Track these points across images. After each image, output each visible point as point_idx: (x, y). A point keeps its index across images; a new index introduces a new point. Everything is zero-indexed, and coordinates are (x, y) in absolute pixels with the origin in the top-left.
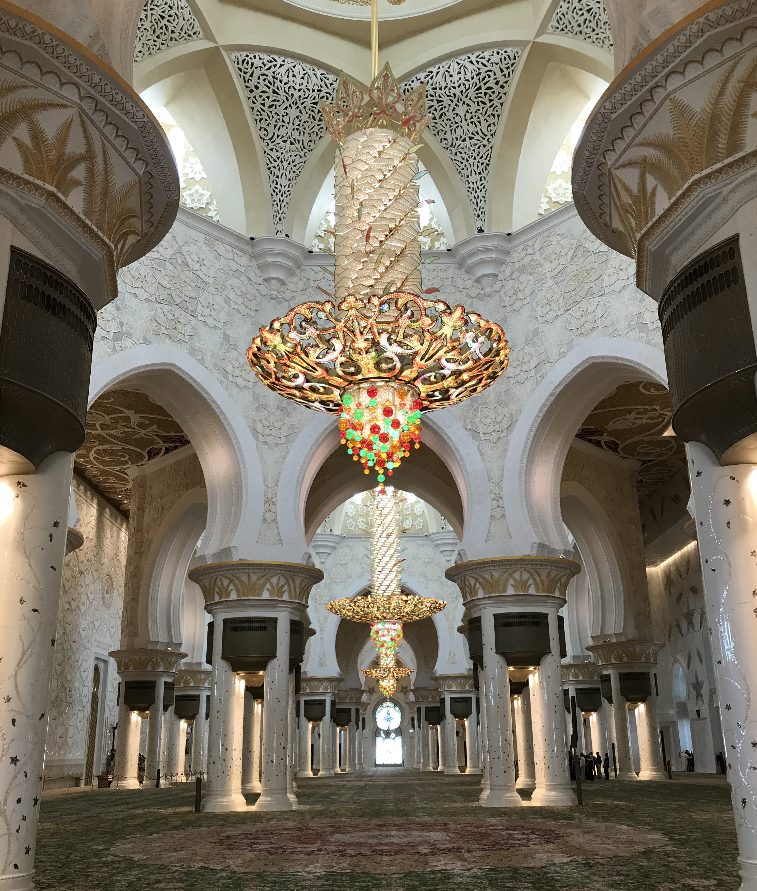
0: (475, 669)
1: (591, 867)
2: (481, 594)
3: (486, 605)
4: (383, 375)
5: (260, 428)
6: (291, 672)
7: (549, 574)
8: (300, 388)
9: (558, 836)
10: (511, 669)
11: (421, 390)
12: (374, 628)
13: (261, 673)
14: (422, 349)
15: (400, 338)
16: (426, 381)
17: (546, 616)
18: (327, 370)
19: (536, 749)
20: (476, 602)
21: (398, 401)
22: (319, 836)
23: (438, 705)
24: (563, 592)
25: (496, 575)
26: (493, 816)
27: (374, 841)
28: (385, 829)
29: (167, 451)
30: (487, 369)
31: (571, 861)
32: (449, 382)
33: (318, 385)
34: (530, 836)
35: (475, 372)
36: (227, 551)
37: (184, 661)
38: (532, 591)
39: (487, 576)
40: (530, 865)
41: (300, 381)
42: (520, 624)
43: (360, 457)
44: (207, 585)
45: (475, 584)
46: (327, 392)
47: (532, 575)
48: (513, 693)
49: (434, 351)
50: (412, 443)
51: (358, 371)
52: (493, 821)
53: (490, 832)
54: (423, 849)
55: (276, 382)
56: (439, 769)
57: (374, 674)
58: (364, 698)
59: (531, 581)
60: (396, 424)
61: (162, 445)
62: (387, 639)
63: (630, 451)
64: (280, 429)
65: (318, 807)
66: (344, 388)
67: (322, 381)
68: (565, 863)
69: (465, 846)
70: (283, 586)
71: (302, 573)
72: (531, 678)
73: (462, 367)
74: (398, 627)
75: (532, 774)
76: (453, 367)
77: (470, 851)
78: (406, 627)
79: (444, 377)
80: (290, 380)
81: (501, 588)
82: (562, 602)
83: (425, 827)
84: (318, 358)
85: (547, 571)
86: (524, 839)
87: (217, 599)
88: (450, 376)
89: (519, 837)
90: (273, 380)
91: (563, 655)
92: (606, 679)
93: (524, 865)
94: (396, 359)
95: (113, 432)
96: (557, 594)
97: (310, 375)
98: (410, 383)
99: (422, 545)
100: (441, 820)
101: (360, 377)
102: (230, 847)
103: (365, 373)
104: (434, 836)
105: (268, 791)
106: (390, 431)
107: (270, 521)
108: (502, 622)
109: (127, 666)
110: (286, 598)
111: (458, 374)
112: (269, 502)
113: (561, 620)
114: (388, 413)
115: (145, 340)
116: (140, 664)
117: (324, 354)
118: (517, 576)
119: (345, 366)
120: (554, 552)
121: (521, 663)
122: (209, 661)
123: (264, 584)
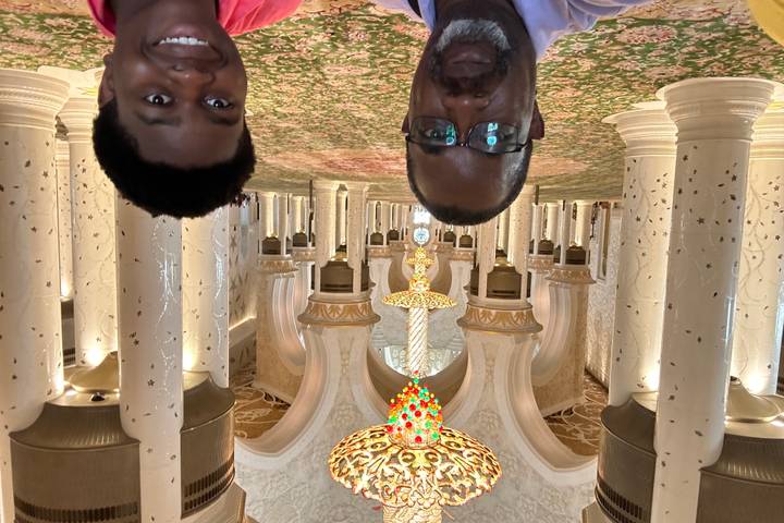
0: (366, 261)
1: (309, 147)
2: (360, 305)
3: (357, 298)
4: (411, 451)
5: (496, 423)
6: (479, 265)
7: (317, 315)
9: (326, 164)
11: (388, 439)
12: (427, 288)
13: (497, 265)
16: (384, 445)
17: (321, 290)
18: (448, 458)
20: (363, 300)
21: (402, 432)
23: (390, 241)
24: (310, 303)
26: (362, 177)
29: (559, 413)
30: (344, 450)
31: (320, 151)
32: (369, 443)
33: (455, 448)
34: (342, 165)
35: (352, 448)
36: (518, 342)
37: (548, 276)
38: (328, 306)
39: (355, 317)
43: (430, 396)
44: (531, 321)
45: (363, 312)
46: (449, 443)
47: (328, 316)
49: (376, 464)
52: (361, 174)
53: (365, 168)
55: (483, 453)
56: (392, 205)
58: (436, 247)
59: (329, 312)
61: (563, 417)
62: (419, 282)
63: (258, 394)
64: (483, 422)
66: (437, 445)
67: (451, 451)
69: (379, 161)
70: (483, 317)
71: (470, 325)
72: (334, 254)
73: (359, 452)
76: (365, 453)
77: (377, 159)
79: (372, 447)
80: (474, 454)
81: (347, 309)
82: (311, 299)
84: (452, 467)
85: (318, 318)
86: (346, 163)
87: (525, 312)
88: (368, 447)
89: (348, 165)
90: (486, 455)
91: (313, 267)
92: (288, 251)
94: (401, 461)
96: (313, 303)
97: (459, 456)
98: (393, 444)
101: (426, 451)
106: (409, 412)
107: (490, 359)
108: (348, 288)
109: (585, 274)
110: (481, 310)
111: (363, 448)
112: (491, 372)
113: (313, 288)
114: (409, 425)
115: (573, 489)
116: (576, 274)
117: (448, 469)
118: (337, 316)
119: (435, 460)
120: (313, 330)
121: (339, 263)
122: (529, 274)
123: (495, 319)
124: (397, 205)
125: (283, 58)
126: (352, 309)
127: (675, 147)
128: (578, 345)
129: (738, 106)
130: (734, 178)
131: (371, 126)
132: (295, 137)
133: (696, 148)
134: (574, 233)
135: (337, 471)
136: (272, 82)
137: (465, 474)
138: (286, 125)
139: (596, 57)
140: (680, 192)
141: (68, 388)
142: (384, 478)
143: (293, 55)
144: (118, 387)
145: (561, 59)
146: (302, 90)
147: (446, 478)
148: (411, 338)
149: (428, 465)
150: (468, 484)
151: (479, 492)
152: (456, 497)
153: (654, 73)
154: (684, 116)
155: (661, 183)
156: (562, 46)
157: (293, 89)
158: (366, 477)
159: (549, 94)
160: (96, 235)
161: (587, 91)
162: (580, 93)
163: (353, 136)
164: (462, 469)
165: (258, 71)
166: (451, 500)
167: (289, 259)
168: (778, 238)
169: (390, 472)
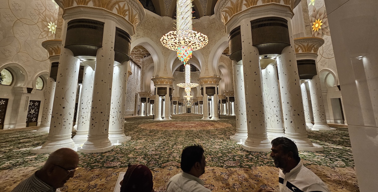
2: (203, 83)
3: (204, 85)
4: (185, 44)
5: (164, 53)
6: (169, 96)
9: (213, 125)
10: (208, 96)
11: (192, 47)
12: (185, 89)
13: (164, 97)
14: (192, 40)
16: (193, 45)
17: (215, 87)
18: (175, 43)
20: (202, 85)
21: (188, 49)
22: (174, 125)
23: (197, 102)
24: (218, 83)
27: (182, 125)
28: (185, 123)
29: (147, 56)
30: (204, 43)
34: (209, 125)
35: (202, 44)
36: (158, 75)
37: (151, 94)
38: (213, 83)
39: (205, 80)
41: (170, 45)
42: (210, 89)
43: (181, 59)
44: (154, 81)
46: (175, 47)
47: (213, 80)
48: (209, 100)
49: (195, 40)
50: (190, 57)
52: (204, 122)
54: (190, 127)
55: (166, 45)
57: (186, 97)
58: (184, 101)
60: (188, 53)
62: (188, 90)
64: (167, 53)
65: (174, 120)
66: (178, 46)
68: (213, 129)
72: (212, 98)
74: (190, 89)
75: (212, 115)
76: (198, 43)
77: (198, 127)
79: (196, 45)
80: (168, 45)
83: (192, 123)
85: (215, 79)
87: (156, 84)
89: (207, 125)
91: (218, 94)
94: (188, 41)
95: (137, 53)
96: (217, 83)
97: (172, 44)
98: (190, 46)
100: (195, 122)
102: (158, 126)
103: (182, 44)
104: (193, 125)
105: (166, 117)
106: (187, 55)
107: (165, 70)
108: (207, 88)
109: (141, 95)
110: (168, 84)
111: (199, 44)
112: (165, 66)
113: (217, 88)
114: (186, 51)
115: (142, 37)
116: (144, 95)
117: (174, 41)
118: (210, 80)
119: (178, 42)
120: (217, 76)
121: (210, 95)
122: (155, 94)
123: (164, 81)
124: (196, 113)
125: (216, 155)
126: (206, 82)
127: (109, 132)
128: (143, 75)
129: (91, 145)
130: (93, 125)
131: (196, 137)
132: (220, 132)
133: (103, 133)
134: (144, 106)
135: (205, 38)
136: (221, 148)
137: (170, 39)
138: (221, 136)
139: (128, 157)
140: (107, 120)
141: (275, 59)
142: (192, 37)
143: (213, 156)
144: (260, 60)
145: (137, 157)
146: (213, 146)
147: (175, 38)
148: (190, 74)
149: (180, 41)
150: (169, 37)
151: (166, 35)
152: (172, 33)
153: (114, 153)
154: (106, 141)
155: (114, 122)
156: (136, 160)
157: (216, 147)
158: (197, 37)
159: (143, 147)
160: (273, 102)
161: (133, 148)
162: (135, 147)
163: (203, 134)
164: (171, 40)
165: (224, 151)
166: (173, 32)
167: (227, 96)
168: (83, 108)
169: (190, 38)
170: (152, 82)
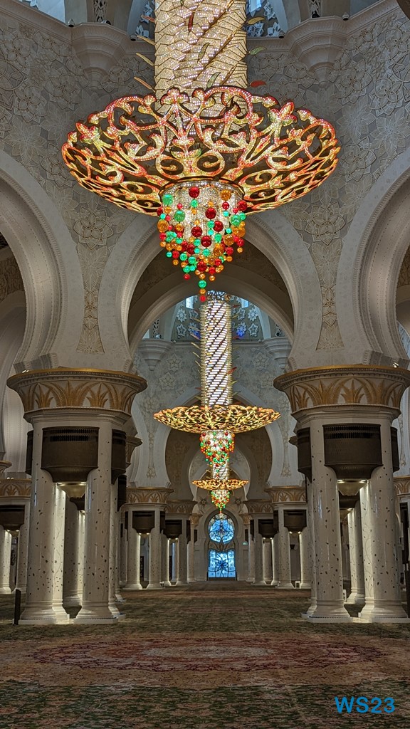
0: (305, 482)
1: (406, 686)
2: (310, 405)
3: (316, 416)
4: (205, 174)
5: (79, 228)
6: (113, 483)
7: (382, 384)
8: (117, 187)
9: (380, 654)
10: (341, 481)
11: (245, 190)
12: (204, 439)
13: (82, 484)
14: (248, 147)
15: (225, 135)
16: (251, 181)
17: (377, 427)
18: (146, 168)
19: (366, 564)
20: (304, 413)
21: (221, 202)
23: (272, 518)
24: (397, 404)
25: (327, 384)
26: (317, 631)
27: (190, 656)
28: (204, 643)
30: (315, 169)
31: (387, 680)
32: (275, 183)
33: (136, 184)
34: (351, 654)
35: (302, 172)
36: (47, 358)
37: (6, 471)
38: (364, 401)
39: (317, 385)
40: (343, 683)
41: (118, 179)
42: (352, 436)
43: (180, 261)
44: (26, 392)
45: (304, 394)
46: (147, 191)
47: (364, 385)
48: (344, 506)
49: (261, 150)
50: (235, 246)
51: (180, 170)
52: (317, 636)
53: (310, 648)
55: (92, 180)
56: (273, 582)
57: (206, 485)
58: (196, 509)
59: (363, 391)
60: (219, 227)
62: (218, 448)
64: (101, 230)
65: (140, 621)
66: (164, 187)
67: (142, 179)
68: (380, 682)
69: (283, 662)
70: (104, 395)
71: (124, 382)
73: (289, 167)
74: (230, 437)
75: (362, 590)
76: (280, 166)
78: (238, 437)
79: (269, 177)
80: (106, 178)
81: (332, 398)
82: (395, 412)
83: (247, 642)
84: (137, 155)
85: (381, 381)
86: (344, 656)
87: (36, 408)
88: (277, 176)
89: (339, 654)
90: (88, 178)
93: (337, 683)
94: (220, 156)
96: (391, 405)
97: (128, 173)
98: (234, 183)
99: (256, 352)
100: (263, 635)
101: (181, 176)
102: (43, 661)
103: (187, 172)
104: (252, 651)
105: (90, 605)
106: (213, 234)
107: (90, 327)
108: (332, 433)
110: (107, 406)
111: (285, 173)
112: (89, 307)
113: (394, 431)
114: (211, 214)
118: (348, 385)
119: (164, 163)
120: (389, 360)
121: (352, 476)
122: (29, 471)
123: (84, 393)
124: (264, 582)
126: (325, 400)
135: (324, 135)
137: (117, 145)
142: (246, 129)
147: (147, 137)
149: (177, 155)
150: (111, 130)
151: (95, 119)
152: (129, 110)
158: (275, 128)
164: (122, 153)
166: (136, 105)
170: (13, 397)
